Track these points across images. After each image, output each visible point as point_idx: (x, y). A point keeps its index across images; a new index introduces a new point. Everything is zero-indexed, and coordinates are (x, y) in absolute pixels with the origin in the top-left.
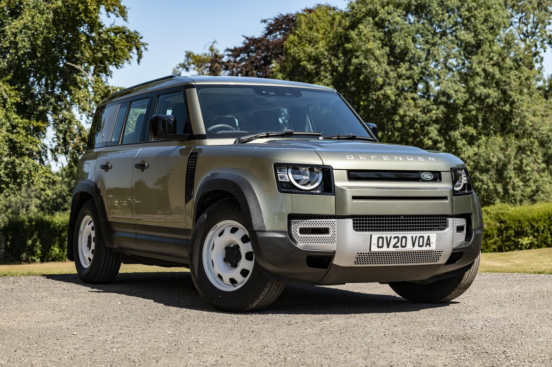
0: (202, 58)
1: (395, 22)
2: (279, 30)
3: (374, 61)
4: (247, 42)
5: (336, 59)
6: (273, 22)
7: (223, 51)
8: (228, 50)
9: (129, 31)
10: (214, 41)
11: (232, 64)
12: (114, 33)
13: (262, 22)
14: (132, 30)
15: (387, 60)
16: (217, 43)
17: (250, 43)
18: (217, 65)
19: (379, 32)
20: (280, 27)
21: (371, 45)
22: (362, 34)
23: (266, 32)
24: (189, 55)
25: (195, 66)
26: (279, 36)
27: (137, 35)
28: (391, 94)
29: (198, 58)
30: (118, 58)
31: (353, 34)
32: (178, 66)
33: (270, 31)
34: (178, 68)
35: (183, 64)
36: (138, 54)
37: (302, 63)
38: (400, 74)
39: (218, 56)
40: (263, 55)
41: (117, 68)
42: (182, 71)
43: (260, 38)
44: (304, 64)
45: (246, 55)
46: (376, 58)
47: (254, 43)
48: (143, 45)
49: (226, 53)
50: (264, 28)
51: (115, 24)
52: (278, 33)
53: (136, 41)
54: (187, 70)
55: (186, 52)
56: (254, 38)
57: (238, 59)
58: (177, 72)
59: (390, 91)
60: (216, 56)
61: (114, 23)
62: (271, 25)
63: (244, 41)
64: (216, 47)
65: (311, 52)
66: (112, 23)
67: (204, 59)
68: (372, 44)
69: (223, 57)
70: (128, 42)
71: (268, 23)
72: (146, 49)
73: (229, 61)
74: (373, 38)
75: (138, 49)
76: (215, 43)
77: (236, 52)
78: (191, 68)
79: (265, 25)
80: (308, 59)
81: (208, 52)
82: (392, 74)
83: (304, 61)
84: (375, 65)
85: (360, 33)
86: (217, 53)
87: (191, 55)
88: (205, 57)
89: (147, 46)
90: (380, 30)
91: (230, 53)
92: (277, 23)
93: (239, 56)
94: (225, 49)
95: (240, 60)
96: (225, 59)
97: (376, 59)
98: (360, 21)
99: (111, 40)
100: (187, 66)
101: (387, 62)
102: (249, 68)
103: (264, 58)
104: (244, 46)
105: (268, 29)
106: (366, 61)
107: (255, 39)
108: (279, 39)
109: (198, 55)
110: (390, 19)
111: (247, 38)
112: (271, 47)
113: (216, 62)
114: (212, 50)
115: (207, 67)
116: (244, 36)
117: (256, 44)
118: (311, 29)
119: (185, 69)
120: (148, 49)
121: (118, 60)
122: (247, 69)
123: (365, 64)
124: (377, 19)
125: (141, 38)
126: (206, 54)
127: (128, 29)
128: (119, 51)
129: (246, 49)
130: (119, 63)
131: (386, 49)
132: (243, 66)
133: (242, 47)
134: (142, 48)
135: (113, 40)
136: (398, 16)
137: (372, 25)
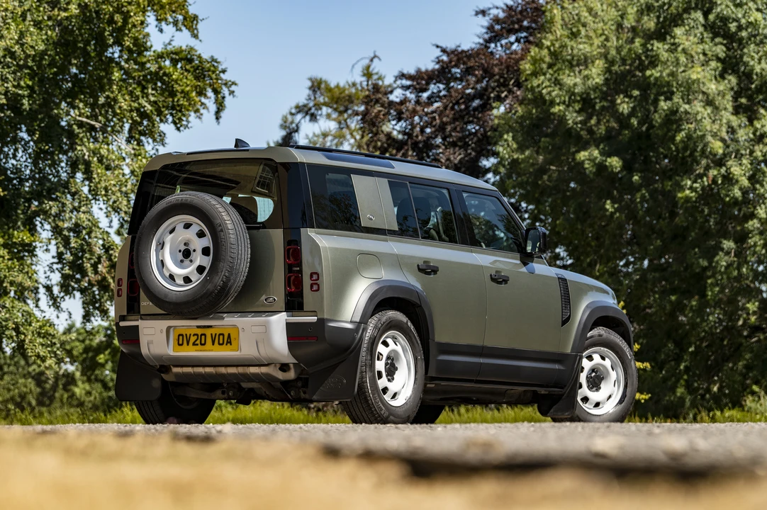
0: (347, 92)
1: (751, 23)
2: (515, 31)
3: (704, 107)
4: (445, 58)
5: (626, 100)
6: (502, 15)
7: (393, 79)
8: (402, 76)
9: (199, 57)
10: (372, 55)
11: (410, 106)
12: (172, 60)
13: (477, 13)
14: (206, 56)
15: (731, 103)
16: (380, 59)
17: (450, 61)
18: (378, 108)
19: (716, 45)
20: (516, 26)
21: (698, 73)
22: (680, 49)
23: (487, 36)
24: (316, 86)
25: (330, 110)
26: (515, 47)
27: (216, 64)
28: (741, 176)
29: (337, 92)
30: (180, 111)
31: (659, 47)
32: (293, 111)
33: (494, 34)
34: (292, 114)
35: (305, 106)
36: (216, 100)
37: (556, 109)
38: (758, 133)
39: (382, 89)
40: (478, 86)
41: (178, 129)
42: (303, 121)
43: (472, 50)
44: (560, 110)
45: (442, 86)
46: (710, 98)
47: (458, 60)
48: (226, 84)
49: (399, 82)
50: (482, 27)
51: (173, 43)
52: (513, 38)
53: (214, 76)
54: (313, 118)
55: (310, 79)
56: (460, 49)
57: (425, 95)
58: (292, 123)
59: (738, 169)
60: (376, 88)
61: (171, 41)
62: (497, 20)
63: (438, 58)
64: (377, 67)
65: (575, 85)
66: (167, 42)
67: (350, 96)
68: (699, 69)
69: (391, 92)
70: (197, 78)
71: (491, 16)
72: (232, 93)
73: (402, 102)
74: (702, 57)
75: (216, 92)
76: (376, 60)
77: (419, 80)
78: (321, 115)
79: (485, 21)
80: (567, 99)
81: (359, 79)
82: (743, 135)
83: (558, 104)
84: (706, 115)
85: (674, 48)
86: (380, 83)
87: (323, 86)
88: (353, 90)
89: (233, 88)
90: (717, 40)
91: (408, 83)
92: (509, 16)
93: (425, 90)
94: (396, 73)
95: (429, 98)
96: (396, 96)
97: (709, 102)
98: (676, 20)
99: (165, 74)
100: (313, 110)
101: (733, 106)
102: (448, 116)
103: (480, 95)
104: (437, 67)
105: (490, 28)
106: (687, 107)
107: (463, 51)
108: (515, 52)
109: (338, 86)
110: (740, 16)
111: (444, 51)
112: (496, 70)
113: (377, 101)
114: (368, 74)
115: (357, 114)
116: (438, 47)
117: (464, 63)
118: (574, 35)
119: (308, 118)
120: (235, 94)
121: (180, 114)
122: (445, 119)
123: (686, 112)
124: (711, 17)
125: (224, 71)
126: (354, 84)
127: (198, 53)
128: (179, 95)
129: (442, 74)
130: (180, 119)
131: (729, 81)
132: (433, 112)
133: (433, 71)
134: (225, 91)
135: (169, 75)
136: (758, 10)
137: (701, 29)
